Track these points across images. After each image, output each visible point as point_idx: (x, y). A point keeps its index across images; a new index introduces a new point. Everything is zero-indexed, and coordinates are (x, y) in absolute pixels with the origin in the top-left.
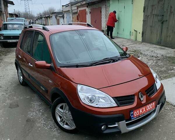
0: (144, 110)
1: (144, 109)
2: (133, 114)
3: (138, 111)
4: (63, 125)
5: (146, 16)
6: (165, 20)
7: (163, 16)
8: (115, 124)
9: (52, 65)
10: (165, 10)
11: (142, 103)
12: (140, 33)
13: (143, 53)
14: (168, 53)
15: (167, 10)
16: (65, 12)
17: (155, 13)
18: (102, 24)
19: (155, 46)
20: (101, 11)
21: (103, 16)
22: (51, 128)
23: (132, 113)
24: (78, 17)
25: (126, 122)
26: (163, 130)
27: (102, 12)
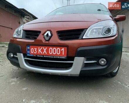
1: (45, 50)
2: (29, 50)
3: (36, 49)
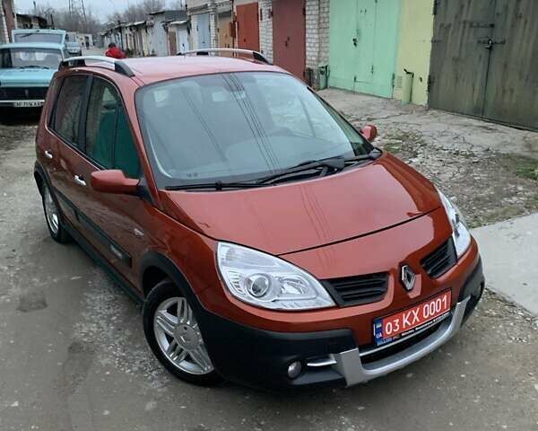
0: (416, 317)
1: (415, 314)
2: (380, 330)
3: (397, 321)
4: (178, 361)
5: (442, 25)
6: (499, 41)
7: (492, 26)
8: (327, 358)
9: (143, 182)
10: (500, 9)
11: (408, 297)
12: (421, 79)
13: (429, 142)
14: (505, 144)
15: (506, 8)
16: (193, 10)
17: (469, 18)
18: (308, 49)
19: (466, 120)
20: (304, 10)
21: (311, 27)
22: (141, 370)
23: (379, 326)
24: (232, 26)
25: (361, 351)
26: (472, 376)
27: (307, 13)
